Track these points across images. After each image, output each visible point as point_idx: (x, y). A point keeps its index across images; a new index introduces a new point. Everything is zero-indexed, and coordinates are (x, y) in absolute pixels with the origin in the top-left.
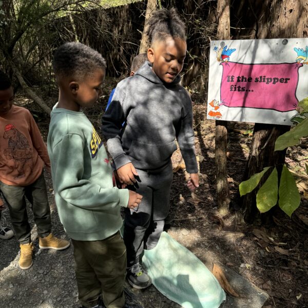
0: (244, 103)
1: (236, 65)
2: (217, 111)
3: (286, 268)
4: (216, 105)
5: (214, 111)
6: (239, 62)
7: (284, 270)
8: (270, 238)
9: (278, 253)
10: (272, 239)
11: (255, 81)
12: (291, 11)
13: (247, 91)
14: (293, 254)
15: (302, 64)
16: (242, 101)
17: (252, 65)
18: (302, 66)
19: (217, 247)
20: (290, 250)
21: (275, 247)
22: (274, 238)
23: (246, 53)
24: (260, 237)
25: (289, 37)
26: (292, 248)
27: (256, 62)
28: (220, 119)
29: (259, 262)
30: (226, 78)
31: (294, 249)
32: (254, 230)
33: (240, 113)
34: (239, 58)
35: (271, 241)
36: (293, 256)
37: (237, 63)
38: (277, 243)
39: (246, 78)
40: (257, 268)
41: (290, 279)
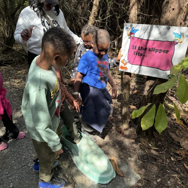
0: (141, 63)
1: (138, 39)
2: (125, 66)
3: (155, 163)
4: (125, 62)
5: (123, 66)
6: (140, 38)
7: (153, 164)
8: (149, 144)
9: (152, 153)
10: (150, 145)
11: (149, 50)
12: (173, 9)
13: (143, 56)
14: (161, 155)
15: (177, 43)
16: (140, 62)
17: (148, 40)
18: (177, 44)
19: (117, 146)
20: (160, 152)
21: (151, 150)
22: (152, 145)
23: (145, 33)
24: (144, 143)
25: (171, 26)
26: (161, 151)
27: (150, 39)
28: (127, 71)
29: (140, 158)
30: (132, 47)
31: (162, 152)
32: (141, 138)
33: (139, 69)
34: (141, 35)
35: (149, 146)
36: (161, 156)
37: (139, 38)
38: (153, 148)
39: (143, 48)
40: (138, 161)
41: (155, 170)
